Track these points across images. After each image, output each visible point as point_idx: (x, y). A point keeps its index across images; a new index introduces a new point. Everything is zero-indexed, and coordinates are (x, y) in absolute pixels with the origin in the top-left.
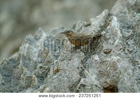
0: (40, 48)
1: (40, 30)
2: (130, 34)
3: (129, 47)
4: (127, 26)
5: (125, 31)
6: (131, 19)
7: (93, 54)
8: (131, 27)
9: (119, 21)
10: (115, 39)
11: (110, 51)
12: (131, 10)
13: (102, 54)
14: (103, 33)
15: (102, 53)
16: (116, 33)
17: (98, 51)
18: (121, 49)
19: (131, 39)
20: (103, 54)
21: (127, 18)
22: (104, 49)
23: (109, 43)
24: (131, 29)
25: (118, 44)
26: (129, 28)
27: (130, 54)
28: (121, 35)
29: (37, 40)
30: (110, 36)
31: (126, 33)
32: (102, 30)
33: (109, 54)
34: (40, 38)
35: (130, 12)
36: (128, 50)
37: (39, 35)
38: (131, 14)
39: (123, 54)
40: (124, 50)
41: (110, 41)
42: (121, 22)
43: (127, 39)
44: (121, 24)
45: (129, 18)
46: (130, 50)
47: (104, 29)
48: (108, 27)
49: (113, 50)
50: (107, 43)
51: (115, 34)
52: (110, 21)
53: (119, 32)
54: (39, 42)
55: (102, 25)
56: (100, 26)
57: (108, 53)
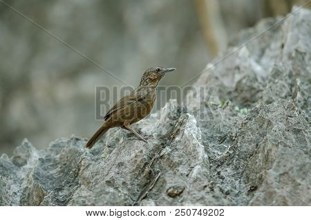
1: (26, 144)
2: (224, 154)
3: (222, 183)
4: (219, 135)
5: (213, 146)
6: (227, 120)
7: (144, 198)
8: (228, 138)
9: (201, 125)
10: (192, 165)
11: (182, 192)
12: (228, 101)
13: (164, 199)
14: (167, 150)
15: (164, 195)
16: (194, 150)
17: (154, 190)
18: (206, 186)
19: (228, 165)
20: (166, 198)
21: (219, 118)
22: (167, 187)
23: (178, 173)
24: (228, 141)
25: (199, 176)
26: (222, 140)
27: (225, 198)
28: (206, 156)
30: (181, 159)
31: (216, 151)
32: (162, 144)
33: (178, 197)
35: (225, 104)
36: (221, 190)
37: (23, 155)
38: (227, 110)
39: (209, 197)
40: (213, 190)
41: (180, 168)
42: (205, 127)
43: (219, 165)
44: (206, 130)
45: (223, 118)
46: (226, 190)
47: (168, 141)
48: (177, 139)
49: (187, 190)
50: (175, 173)
51: (192, 155)
52: (181, 124)
53: (201, 149)
54: (24, 170)
55: (164, 133)
56: (159, 135)
57: (176, 195)
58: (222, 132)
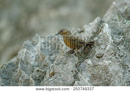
0: (37, 53)
1: (37, 36)
2: (120, 40)
3: (119, 52)
4: (118, 32)
5: (116, 37)
6: (121, 26)
7: (87, 58)
8: (122, 33)
9: (110, 28)
10: (107, 45)
11: (102, 56)
12: (122, 17)
13: (95, 59)
14: (96, 38)
15: (95, 57)
16: (108, 38)
17: (91, 55)
18: (112, 54)
19: (122, 44)
20: (96, 58)
22: (96, 54)
23: (101, 48)
24: (122, 35)
25: (109, 49)
26: (119, 34)
27: (121, 58)
28: (112, 41)
29: (34, 45)
30: (102, 42)
31: (117, 39)
32: (94, 36)
33: (101, 58)
34: (37, 44)
35: (120, 19)
36: (119, 55)
37: (36, 41)
38: (121, 21)
39: (114, 58)
40: (115, 55)
41: (102, 46)
42: (112, 28)
43: (118, 45)
44: (112, 30)
45: (119, 25)
46: (121, 55)
47: (96, 35)
48: (100, 34)
49: (104, 55)
50: (99, 48)
51: (107, 40)
52: (102, 27)
53: (110, 38)
54: (36, 47)
55: (95, 31)
56: (93, 32)
57: (100, 57)
58: (119, 31)
